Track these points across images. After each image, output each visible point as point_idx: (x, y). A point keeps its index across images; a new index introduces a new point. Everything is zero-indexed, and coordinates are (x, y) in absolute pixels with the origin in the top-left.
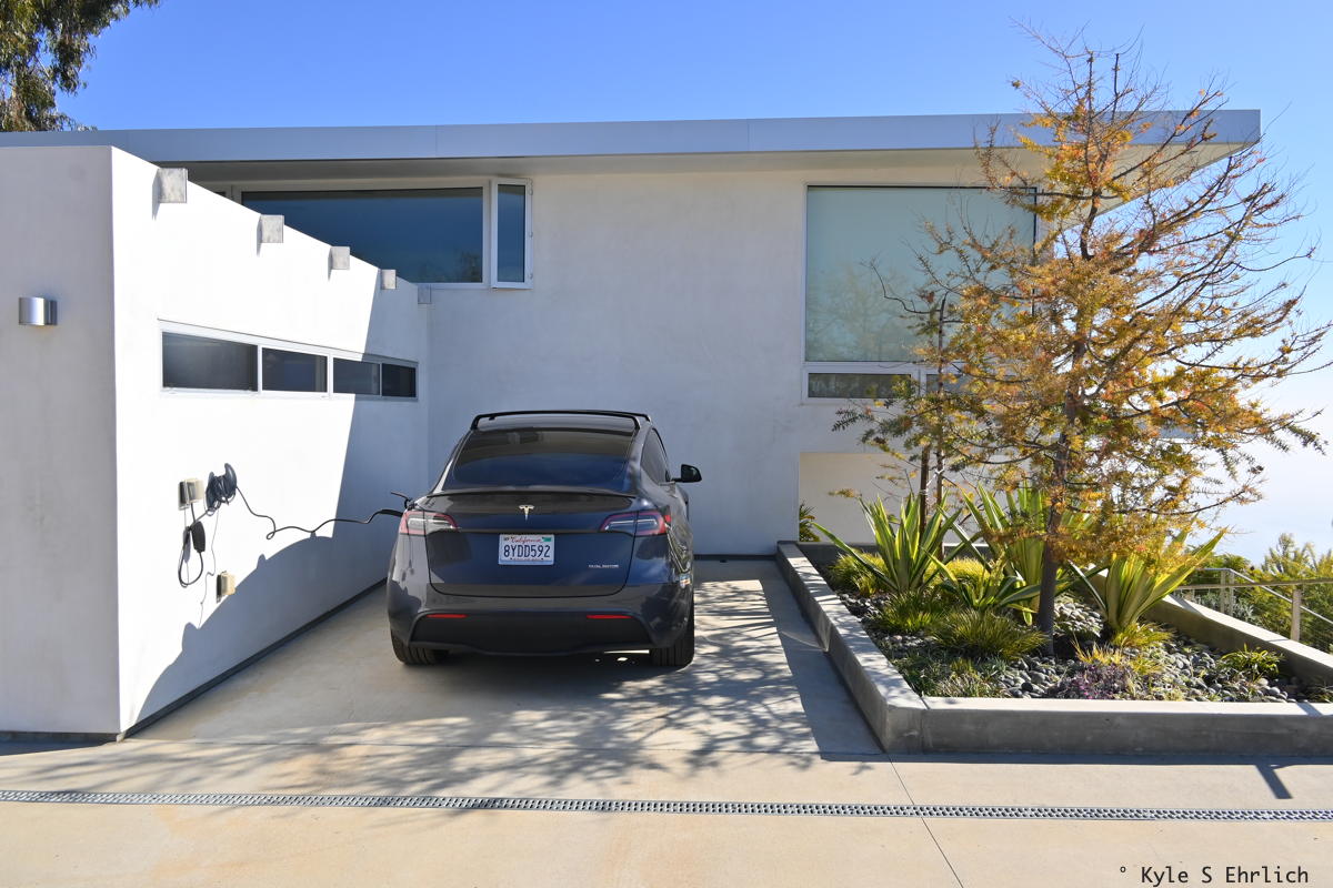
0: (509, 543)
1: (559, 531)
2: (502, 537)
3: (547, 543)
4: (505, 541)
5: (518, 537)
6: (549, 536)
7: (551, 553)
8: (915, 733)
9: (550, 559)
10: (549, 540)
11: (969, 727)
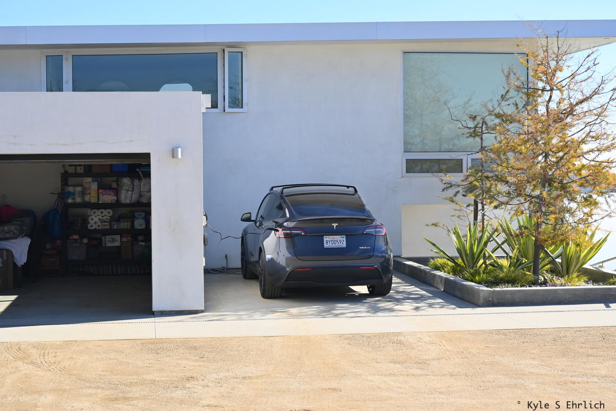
0: (328, 239)
1: (346, 234)
2: (324, 237)
3: (343, 239)
4: (326, 239)
5: (331, 237)
6: (342, 236)
7: (345, 243)
8: (490, 299)
9: (344, 245)
10: (343, 237)
11: (509, 296)
